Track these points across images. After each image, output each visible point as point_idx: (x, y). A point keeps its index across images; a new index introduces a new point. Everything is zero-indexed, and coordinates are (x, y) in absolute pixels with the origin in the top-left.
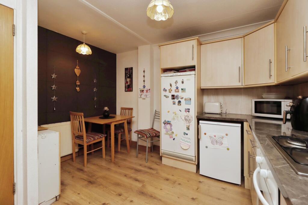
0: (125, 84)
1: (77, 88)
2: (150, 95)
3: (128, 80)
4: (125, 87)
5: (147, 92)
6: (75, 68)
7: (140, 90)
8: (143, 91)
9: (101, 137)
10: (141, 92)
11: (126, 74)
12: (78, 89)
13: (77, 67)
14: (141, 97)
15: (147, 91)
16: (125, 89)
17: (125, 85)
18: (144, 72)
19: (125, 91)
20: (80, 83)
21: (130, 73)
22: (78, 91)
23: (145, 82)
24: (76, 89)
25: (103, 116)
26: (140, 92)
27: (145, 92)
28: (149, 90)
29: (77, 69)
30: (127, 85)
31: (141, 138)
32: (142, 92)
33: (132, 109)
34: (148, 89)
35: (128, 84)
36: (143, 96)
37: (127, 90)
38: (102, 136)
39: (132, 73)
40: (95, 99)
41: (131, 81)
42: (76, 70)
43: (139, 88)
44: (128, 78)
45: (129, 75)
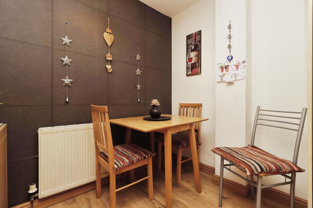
0: (187, 63)
1: (107, 66)
2: (245, 73)
3: (193, 55)
4: (187, 68)
5: (237, 69)
6: (105, 31)
7: (220, 66)
8: (226, 67)
9: (145, 157)
10: (222, 71)
11: (188, 45)
12: (109, 67)
13: (108, 30)
14: (222, 79)
15: (237, 67)
16: (188, 72)
17: (187, 65)
18: (230, 27)
19: (187, 75)
20: (112, 57)
21: (195, 42)
22: (110, 71)
23: (232, 50)
24: (106, 68)
25: (150, 116)
26: (220, 70)
27: (232, 68)
28: (244, 62)
29: (108, 33)
30: (190, 63)
31: (228, 167)
32: (224, 69)
33: (199, 106)
34: (241, 61)
35: (193, 62)
36: (228, 78)
37: (190, 73)
38: (147, 156)
39: (200, 41)
40: (139, 87)
41: (199, 57)
42: (105, 34)
43: (217, 63)
44: (192, 51)
45: (193, 47)
